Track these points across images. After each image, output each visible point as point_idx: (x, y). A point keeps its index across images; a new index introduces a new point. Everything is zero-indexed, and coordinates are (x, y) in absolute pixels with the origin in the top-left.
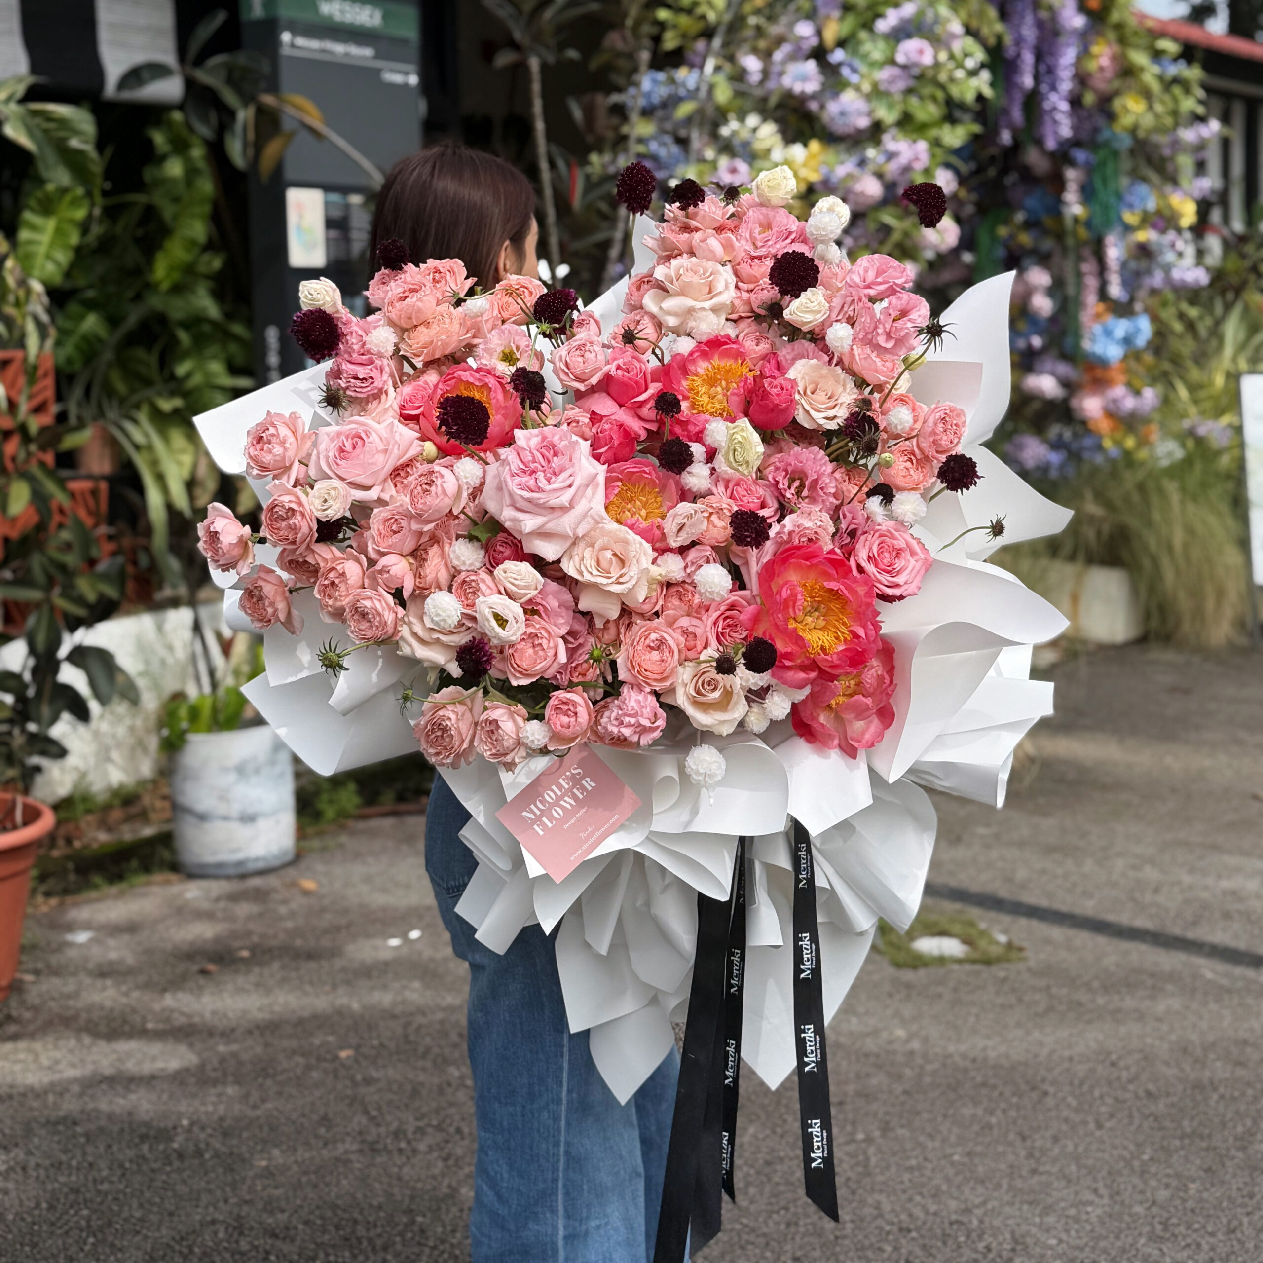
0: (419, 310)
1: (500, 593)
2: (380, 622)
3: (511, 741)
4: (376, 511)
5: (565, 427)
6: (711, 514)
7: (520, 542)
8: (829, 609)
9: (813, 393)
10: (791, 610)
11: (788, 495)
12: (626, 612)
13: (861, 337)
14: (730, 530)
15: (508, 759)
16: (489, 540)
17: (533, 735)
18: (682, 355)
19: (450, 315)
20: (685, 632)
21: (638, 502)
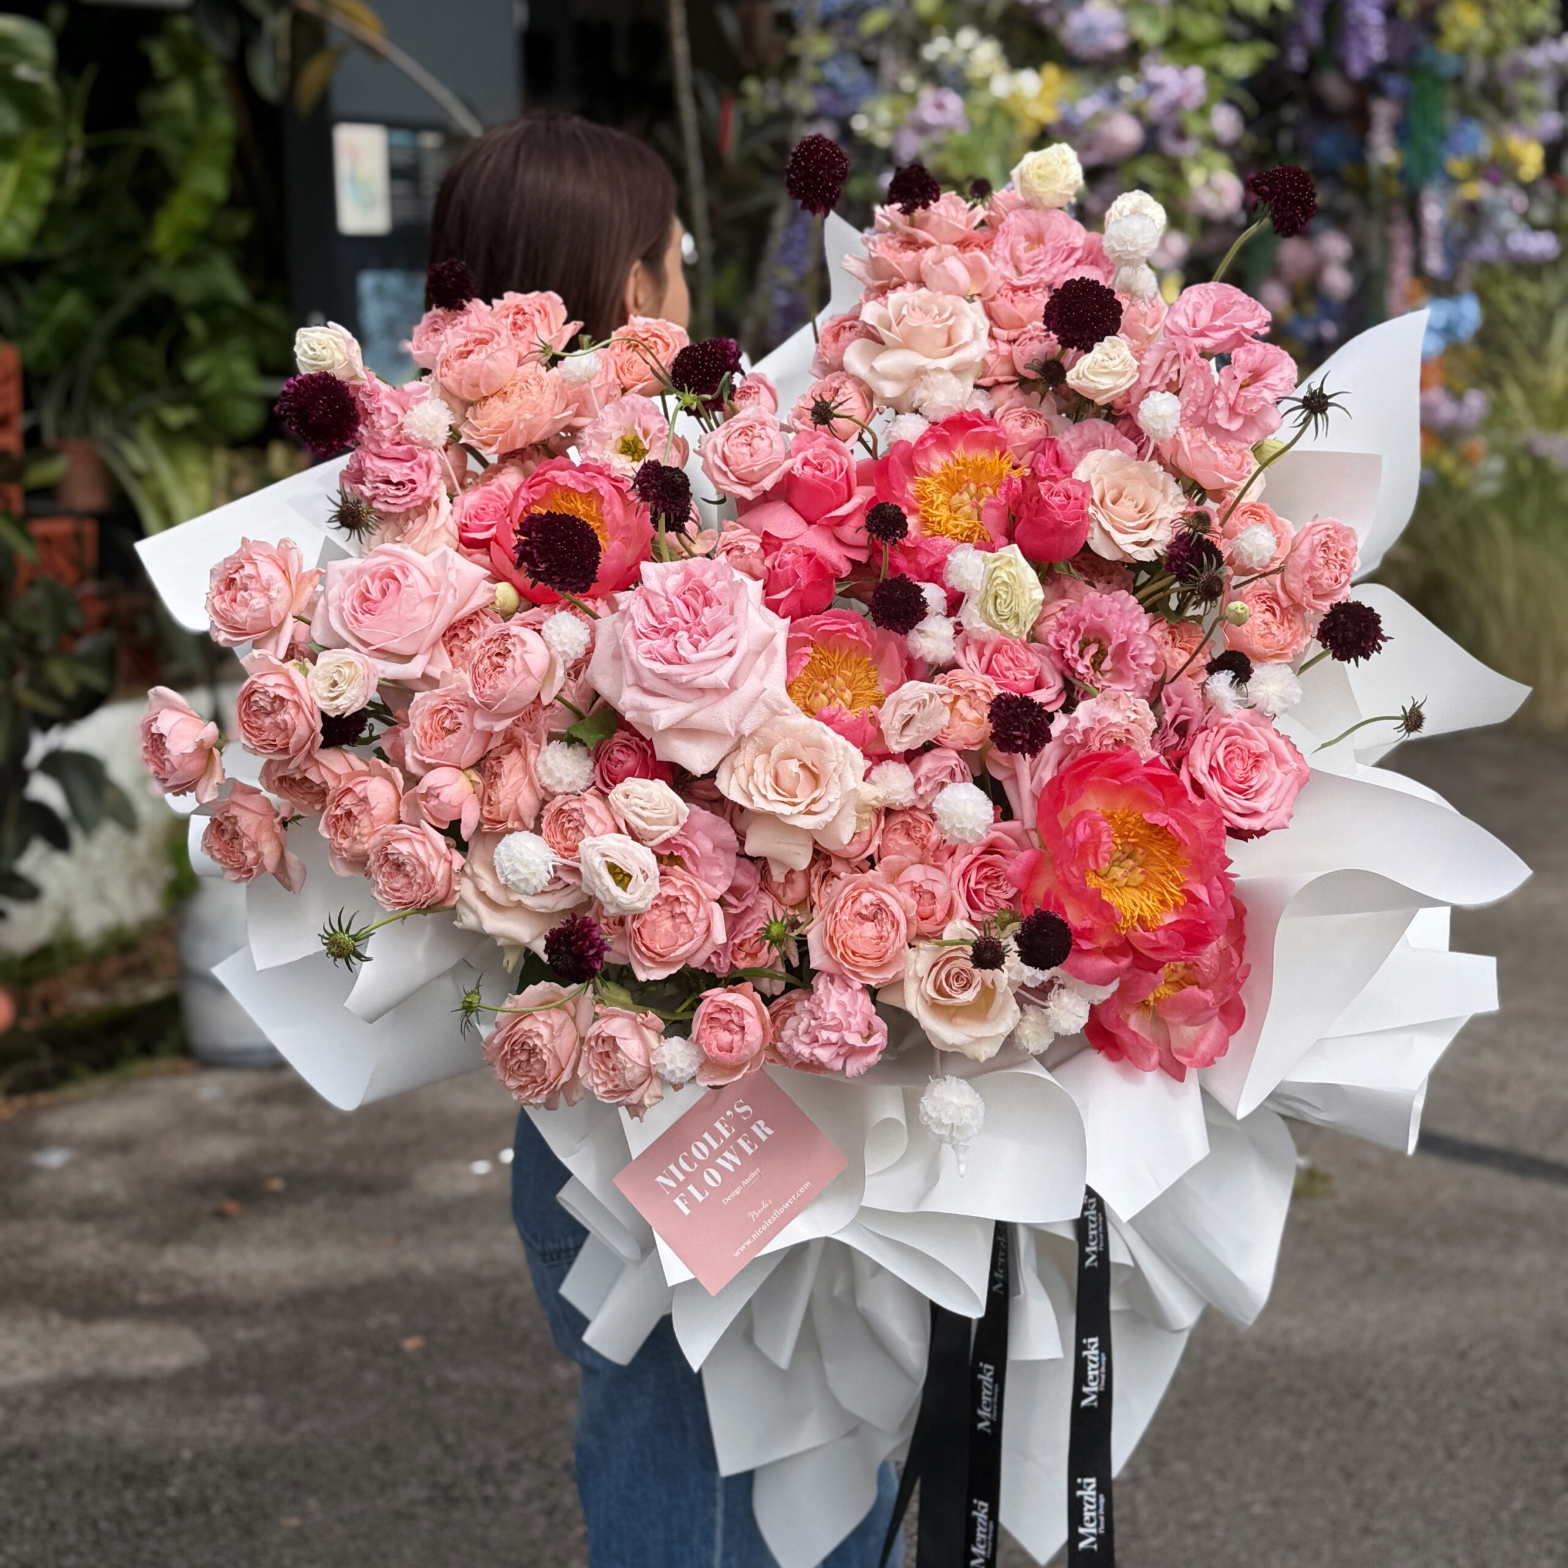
0: (490, 373)
1: (619, 831)
2: (424, 877)
3: (637, 1070)
4: (418, 696)
5: (722, 558)
6: (957, 698)
7: (650, 743)
8: (1151, 855)
9: (1114, 503)
10: (1091, 860)
11: (1081, 669)
12: (820, 855)
13: (1189, 413)
14: (988, 728)
15: (634, 1098)
16: (600, 743)
17: (672, 1062)
18: (908, 444)
19: (539, 380)
20: (917, 890)
21: (838, 679)
